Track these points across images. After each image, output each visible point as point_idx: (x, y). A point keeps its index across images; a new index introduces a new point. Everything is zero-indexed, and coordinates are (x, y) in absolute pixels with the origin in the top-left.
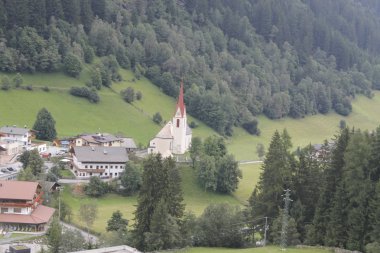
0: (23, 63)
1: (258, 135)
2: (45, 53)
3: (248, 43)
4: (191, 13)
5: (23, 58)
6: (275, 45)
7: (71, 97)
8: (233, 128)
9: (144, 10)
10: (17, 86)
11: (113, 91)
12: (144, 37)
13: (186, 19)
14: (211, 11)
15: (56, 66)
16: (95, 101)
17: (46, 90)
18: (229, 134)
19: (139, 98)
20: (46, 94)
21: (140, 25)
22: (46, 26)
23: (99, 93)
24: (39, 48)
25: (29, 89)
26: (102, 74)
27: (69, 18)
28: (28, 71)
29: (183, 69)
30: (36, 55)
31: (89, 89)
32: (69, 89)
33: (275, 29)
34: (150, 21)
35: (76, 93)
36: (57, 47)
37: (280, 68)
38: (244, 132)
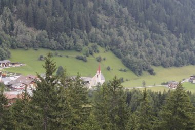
0: (59, 47)
1: (154, 74)
2: (68, 43)
3: (162, 34)
4: (137, 22)
5: (60, 45)
6: (174, 36)
7: (76, 60)
8: (143, 72)
9: (115, 22)
10: (56, 55)
11: (94, 57)
12: (112, 34)
13: (134, 25)
14: (146, 21)
15: (72, 48)
16: (85, 61)
17: (67, 57)
18: (140, 75)
19: (104, 59)
20: (67, 58)
21: (112, 29)
22: (71, 32)
23: (87, 58)
24: (66, 41)
25: (61, 56)
26: (90, 50)
27: (80, 28)
28: (61, 49)
29: (126, 47)
30: (65, 44)
31: (83, 56)
32: (76, 56)
33: (176, 28)
34: (117, 27)
35: (78, 58)
36: (73, 41)
37: (174, 45)
38: (148, 73)
